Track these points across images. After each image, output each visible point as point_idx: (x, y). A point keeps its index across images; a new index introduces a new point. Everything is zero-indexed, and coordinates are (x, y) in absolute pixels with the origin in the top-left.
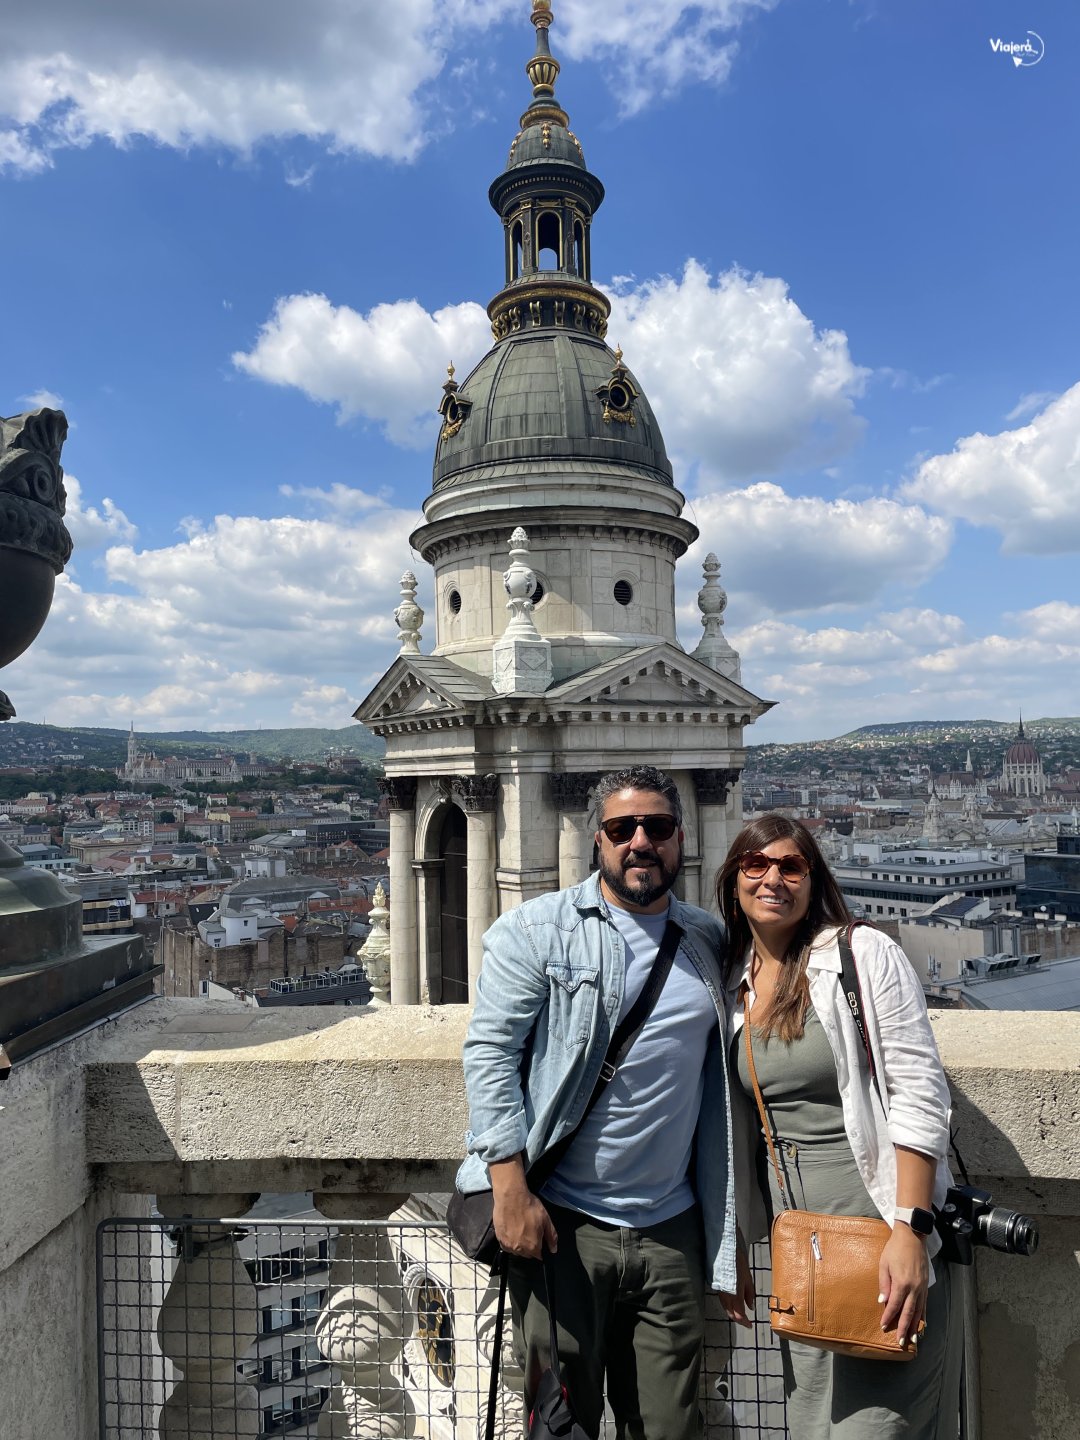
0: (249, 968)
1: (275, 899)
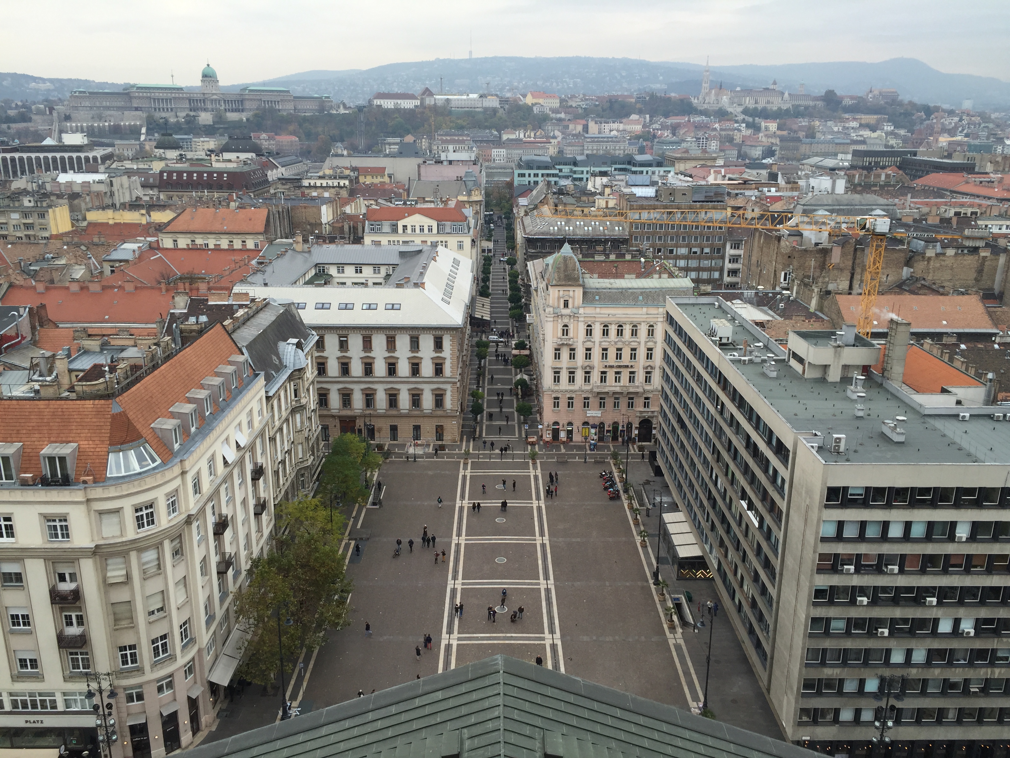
0: (822, 266)
1: (839, 212)
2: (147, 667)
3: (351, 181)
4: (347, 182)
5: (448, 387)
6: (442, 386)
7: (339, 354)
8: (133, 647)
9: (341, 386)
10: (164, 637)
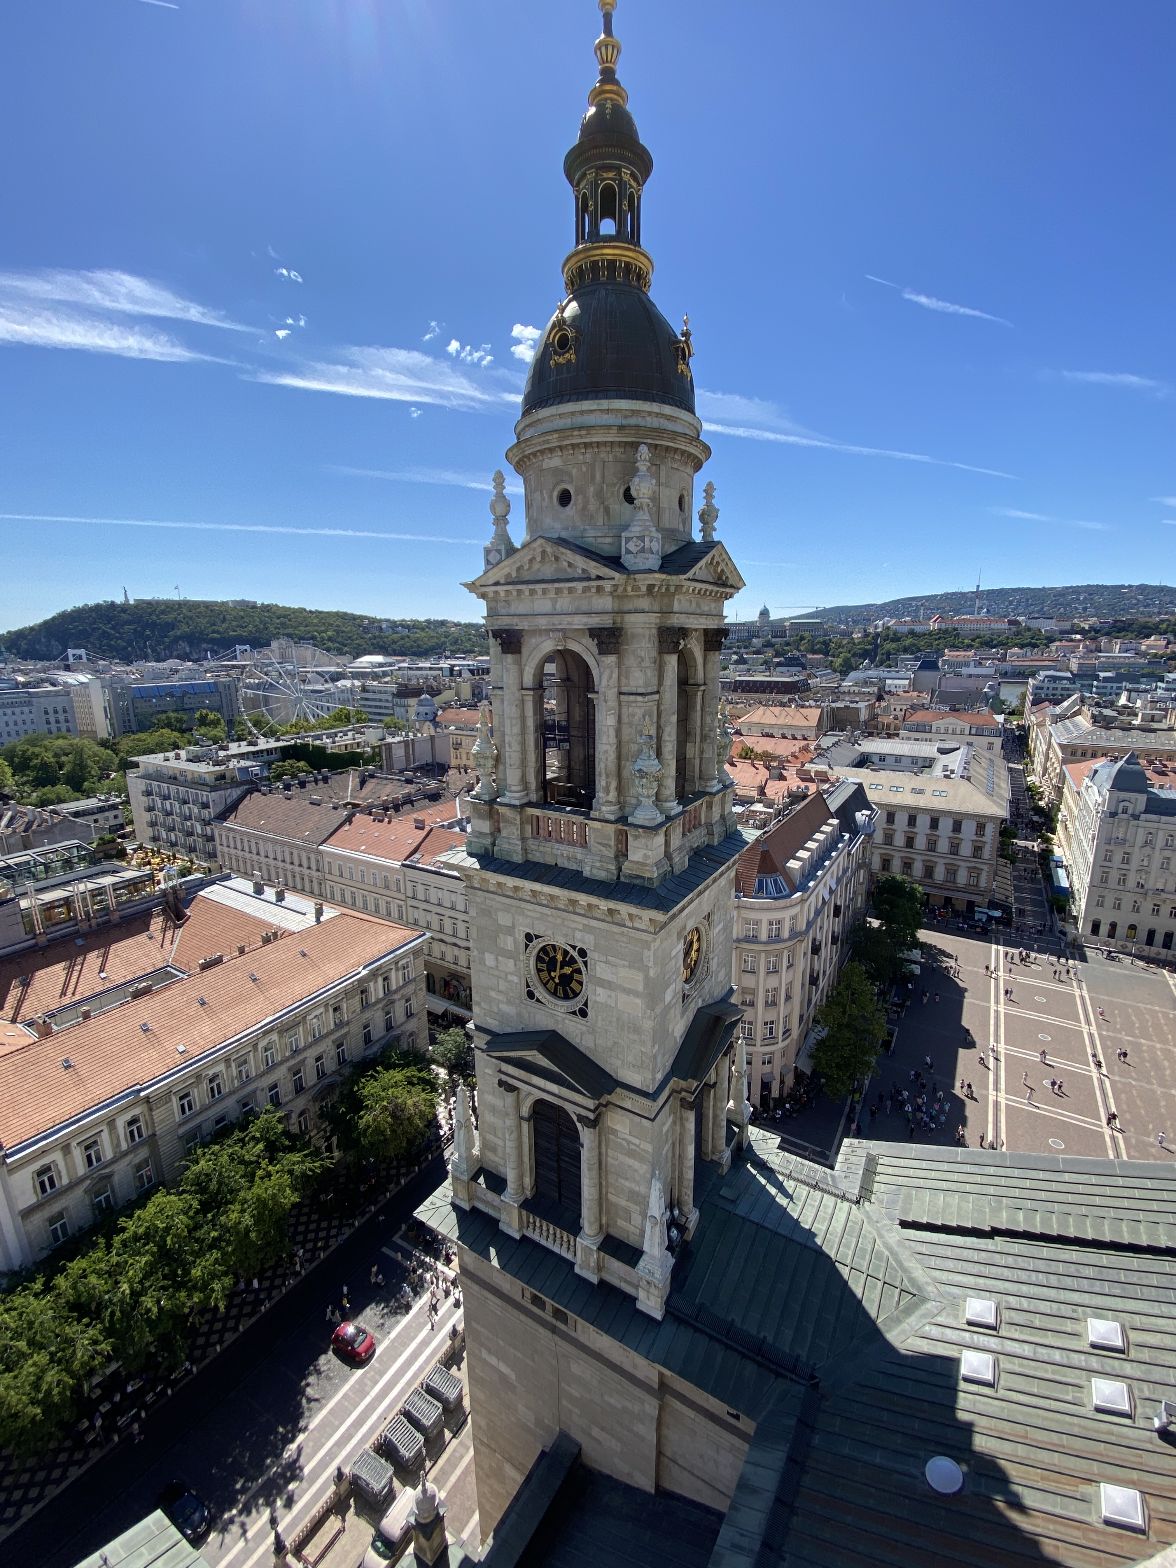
2: (759, 1043)
3: (879, 689)
4: (876, 689)
5: (985, 867)
6: (978, 865)
7: (885, 826)
8: (750, 1023)
9: (883, 851)
10: (772, 1022)
